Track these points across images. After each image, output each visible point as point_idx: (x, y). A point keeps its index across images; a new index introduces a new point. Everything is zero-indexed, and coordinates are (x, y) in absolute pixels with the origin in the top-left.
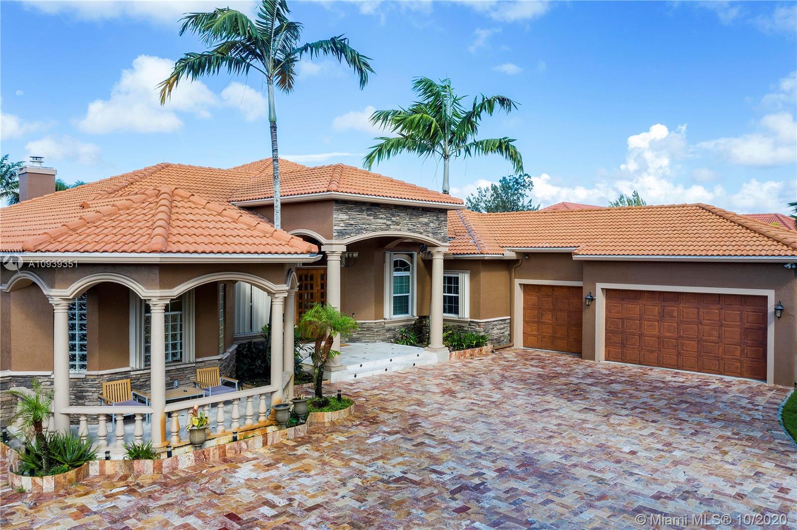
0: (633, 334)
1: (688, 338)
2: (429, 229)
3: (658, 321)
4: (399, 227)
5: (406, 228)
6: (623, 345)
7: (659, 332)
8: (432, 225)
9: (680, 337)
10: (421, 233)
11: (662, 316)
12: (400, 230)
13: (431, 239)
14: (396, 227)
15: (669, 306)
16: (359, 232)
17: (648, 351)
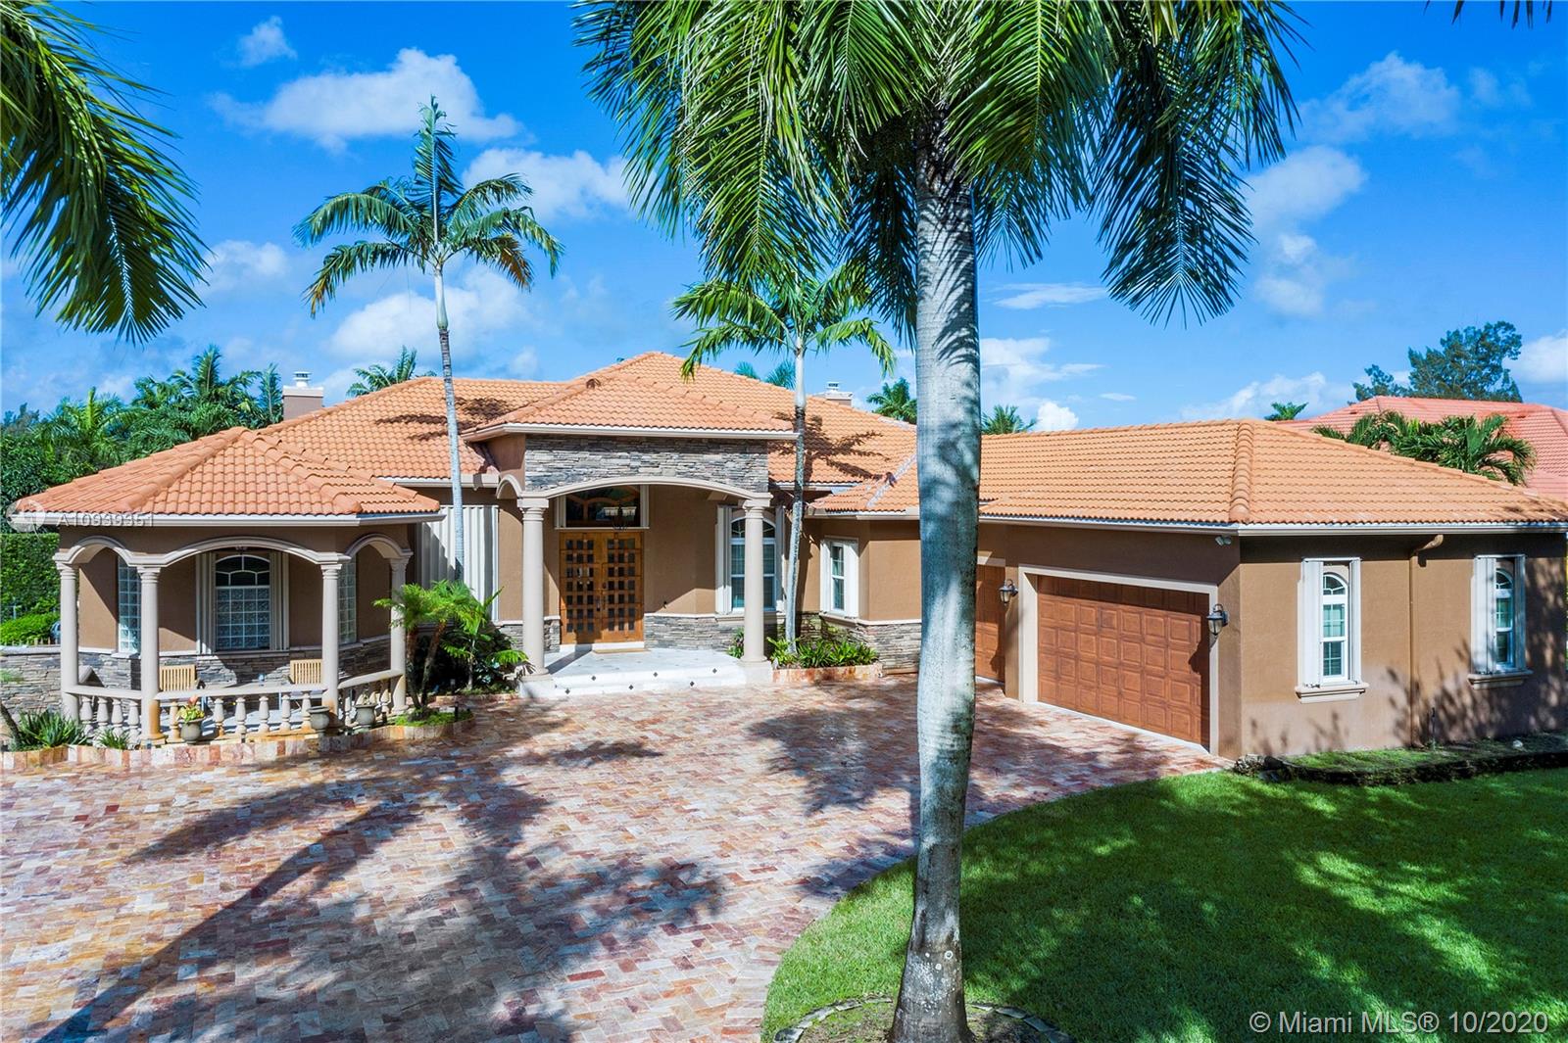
0: (1067, 655)
1: (1129, 666)
2: (726, 472)
3: (1095, 635)
4: (657, 470)
5: (673, 471)
6: (1058, 678)
7: (1097, 654)
8: (730, 465)
9: (1121, 664)
10: (707, 479)
11: (1102, 626)
12: (660, 474)
13: (730, 488)
14: (651, 470)
15: (1107, 609)
16: (574, 478)
17: (1086, 687)
